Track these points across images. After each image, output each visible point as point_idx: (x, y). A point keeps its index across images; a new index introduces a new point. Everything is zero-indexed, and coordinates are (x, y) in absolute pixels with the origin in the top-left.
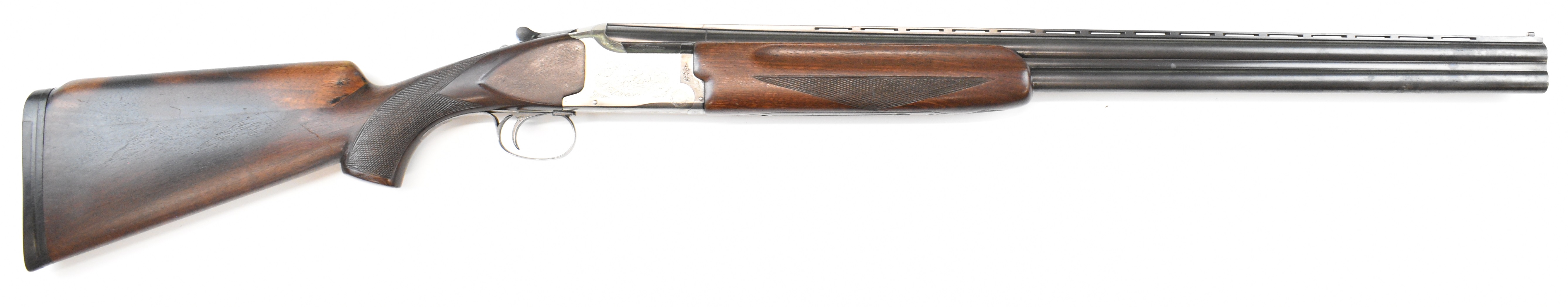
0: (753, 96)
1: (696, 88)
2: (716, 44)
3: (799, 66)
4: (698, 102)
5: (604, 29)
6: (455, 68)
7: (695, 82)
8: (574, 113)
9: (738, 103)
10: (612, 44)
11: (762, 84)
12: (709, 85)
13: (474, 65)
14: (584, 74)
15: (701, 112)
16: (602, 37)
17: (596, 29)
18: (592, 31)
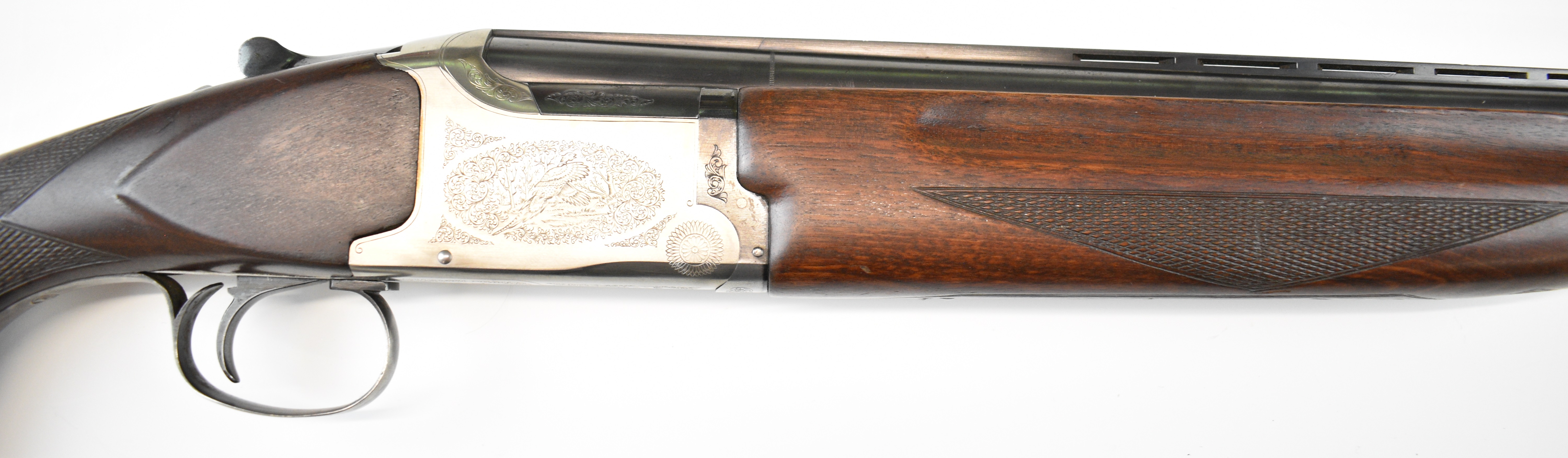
0: (916, 248)
1: (744, 222)
2: (804, 93)
3: (1048, 160)
4: (751, 261)
5: (481, 43)
6: (57, 148)
7: (742, 203)
8: (394, 286)
9: (870, 267)
10: (500, 88)
11: (941, 211)
12: (781, 210)
13: (108, 139)
14: (416, 173)
15: (758, 289)
16: (471, 67)
17: (454, 44)
18: (442, 49)
